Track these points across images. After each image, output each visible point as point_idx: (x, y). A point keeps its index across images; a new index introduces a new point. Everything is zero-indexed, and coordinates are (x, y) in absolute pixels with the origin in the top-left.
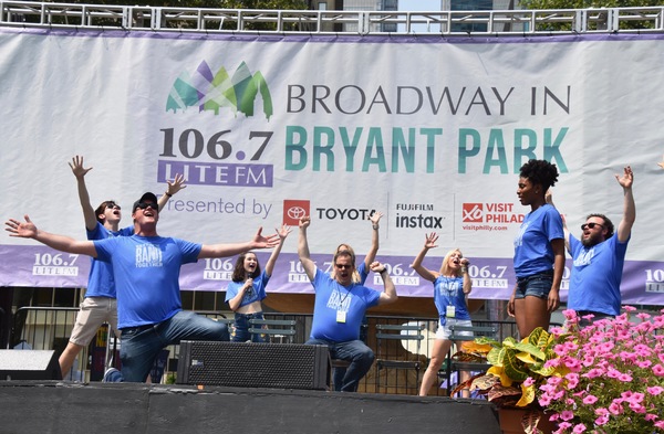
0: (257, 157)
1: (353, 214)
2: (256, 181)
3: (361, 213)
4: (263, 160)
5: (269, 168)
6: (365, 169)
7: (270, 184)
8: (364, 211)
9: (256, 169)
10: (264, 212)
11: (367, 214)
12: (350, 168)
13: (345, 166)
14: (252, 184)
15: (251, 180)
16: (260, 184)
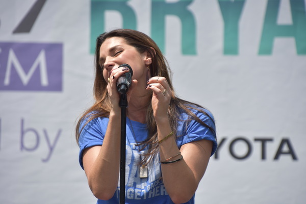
0: (26, 25)
1: (240, 149)
2: (25, 79)
3: (257, 147)
4: (41, 33)
5: (55, 51)
6: (266, 49)
7: (56, 85)
8: (264, 141)
9: (27, 53)
10: (44, 148)
11: (272, 149)
12: (231, 48)
13: (219, 44)
14: (16, 85)
15: (15, 75)
16: (34, 85)
